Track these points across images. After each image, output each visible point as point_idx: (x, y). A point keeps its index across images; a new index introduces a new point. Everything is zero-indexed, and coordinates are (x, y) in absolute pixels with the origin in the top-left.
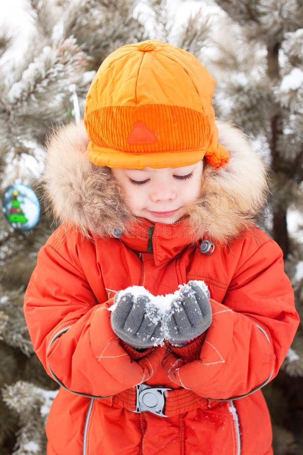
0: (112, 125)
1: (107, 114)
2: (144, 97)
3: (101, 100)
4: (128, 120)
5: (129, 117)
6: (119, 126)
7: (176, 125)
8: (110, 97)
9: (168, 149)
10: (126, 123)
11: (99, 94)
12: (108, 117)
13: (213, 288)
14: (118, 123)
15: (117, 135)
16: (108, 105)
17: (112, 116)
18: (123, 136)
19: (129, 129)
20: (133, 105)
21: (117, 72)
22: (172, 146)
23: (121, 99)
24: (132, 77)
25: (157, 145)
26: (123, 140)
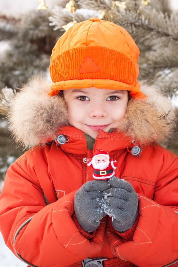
0: (69, 61)
1: (66, 55)
2: (92, 41)
3: (62, 48)
4: (80, 56)
5: (81, 53)
6: (74, 61)
7: (113, 61)
8: (69, 44)
9: (107, 78)
10: (79, 58)
11: (61, 45)
12: (66, 57)
13: (144, 185)
14: (73, 60)
15: (72, 68)
16: (67, 50)
17: (69, 55)
18: (76, 68)
19: (81, 62)
20: (84, 46)
21: (75, 31)
22: (110, 76)
23: (76, 44)
24: (84, 31)
25: (99, 74)
26: (76, 71)
